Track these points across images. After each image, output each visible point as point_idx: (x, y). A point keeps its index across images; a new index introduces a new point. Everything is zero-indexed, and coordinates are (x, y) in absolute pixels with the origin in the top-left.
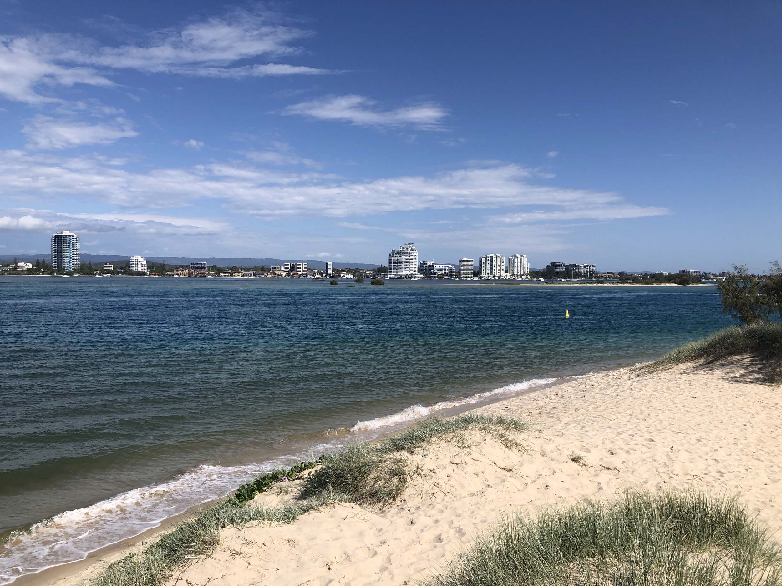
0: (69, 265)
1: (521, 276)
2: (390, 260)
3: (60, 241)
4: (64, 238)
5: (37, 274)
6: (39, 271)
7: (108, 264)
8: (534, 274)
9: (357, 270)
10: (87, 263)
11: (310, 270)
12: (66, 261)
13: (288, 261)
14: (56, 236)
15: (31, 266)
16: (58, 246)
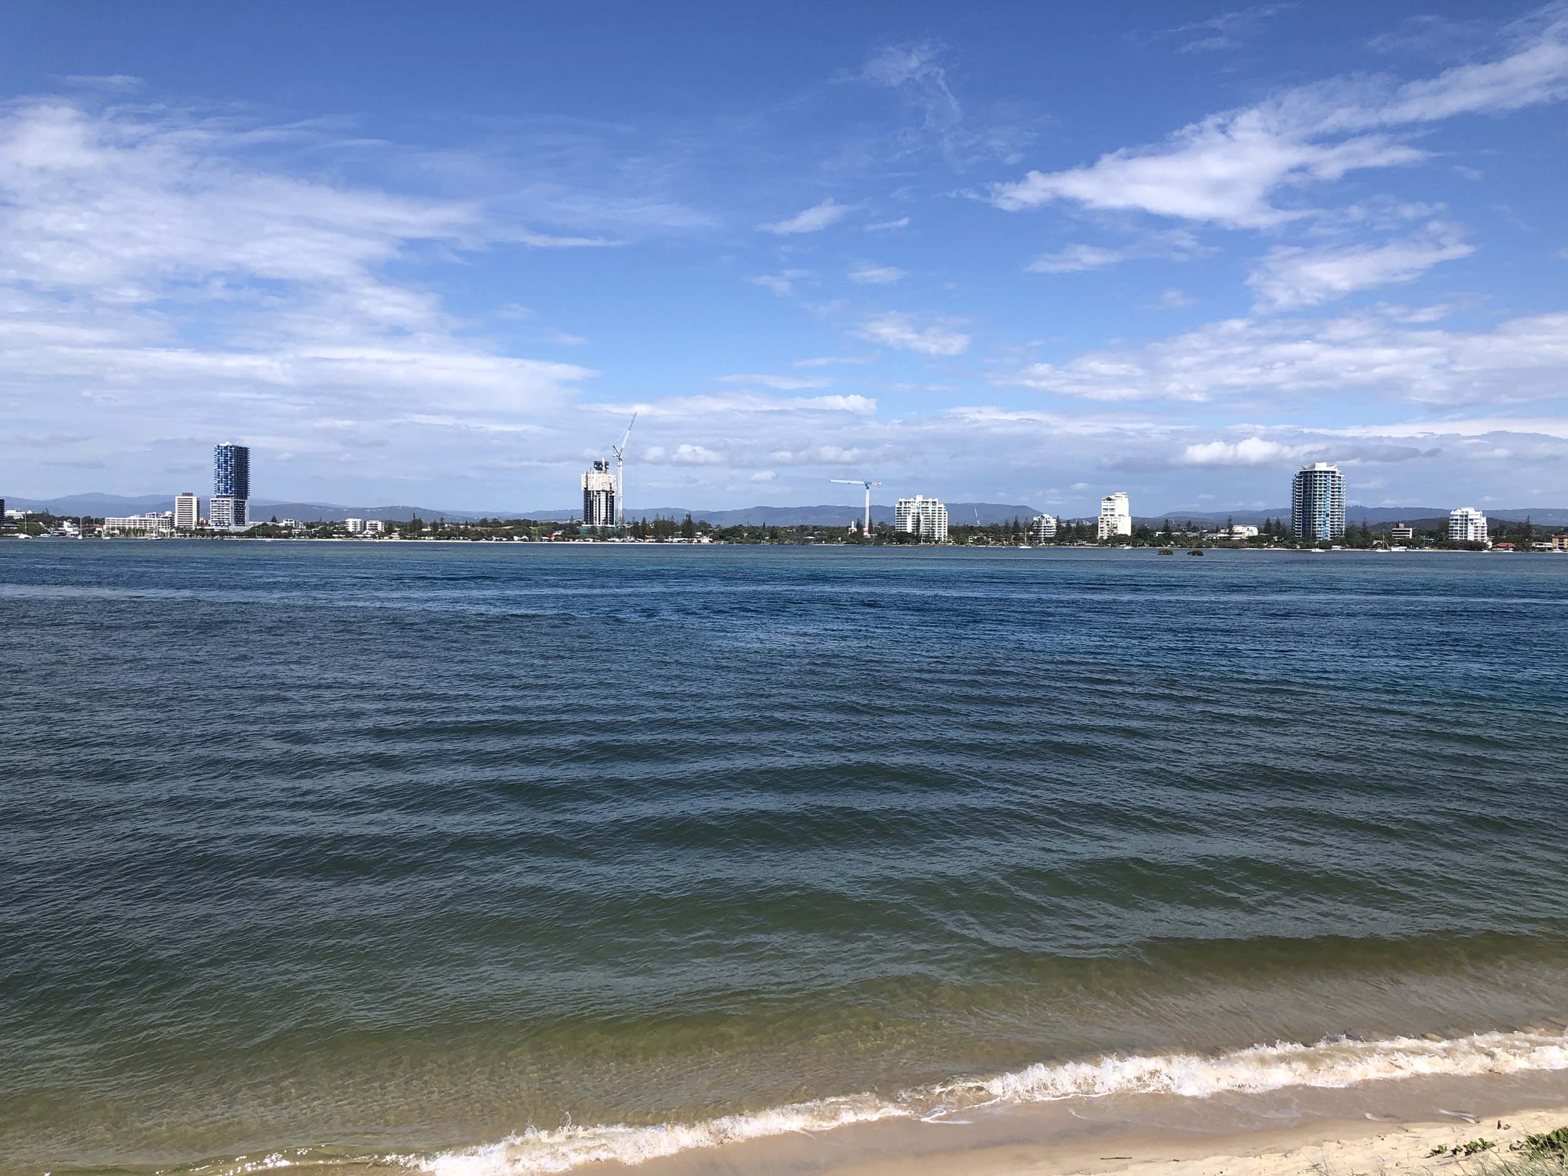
0: (1323, 530)
3: (1308, 482)
4: (1316, 476)
5: (1266, 547)
6: (1269, 540)
7: (1401, 525)
10: (1359, 524)
12: (1318, 520)
14: (1301, 473)
15: (1255, 532)
16: (1305, 492)
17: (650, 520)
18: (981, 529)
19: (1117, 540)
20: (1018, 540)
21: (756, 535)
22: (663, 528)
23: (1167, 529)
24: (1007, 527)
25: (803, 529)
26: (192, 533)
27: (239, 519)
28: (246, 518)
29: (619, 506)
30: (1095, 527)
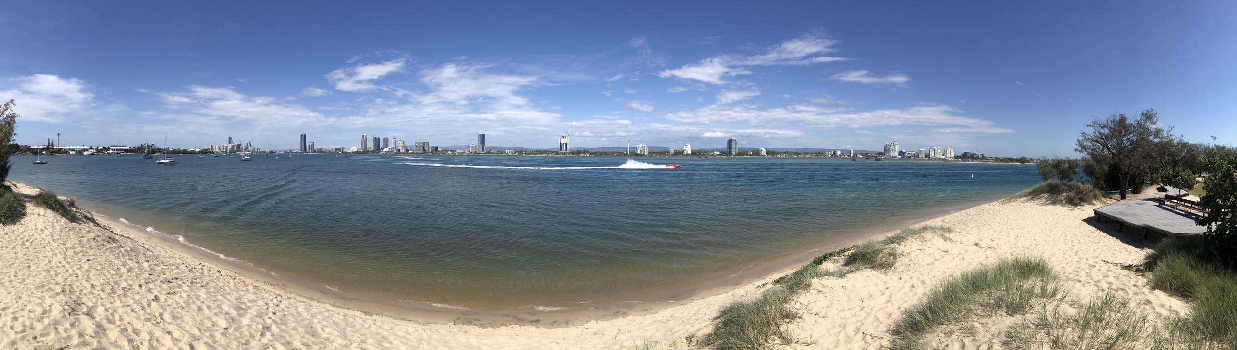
0: (734, 152)
1: (950, 158)
2: (885, 149)
3: (731, 141)
5: (721, 156)
6: (721, 154)
8: (956, 157)
9: (867, 154)
10: (741, 151)
11: (843, 154)
12: (733, 150)
13: (833, 150)
14: (728, 139)
15: (719, 153)
16: (730, 144)
17: (576, 150)
18: (656, 152)
19: (688, 154)
20: (665, 155)
21: (601, 153)
22: (579, 152)
23: (699, 152)
24: (662, 152)
25: (613, 152)
26: (474, 153)
27: (483, 150)
28: (485, 149)
29: (568, 147)
30: (683, 151)
